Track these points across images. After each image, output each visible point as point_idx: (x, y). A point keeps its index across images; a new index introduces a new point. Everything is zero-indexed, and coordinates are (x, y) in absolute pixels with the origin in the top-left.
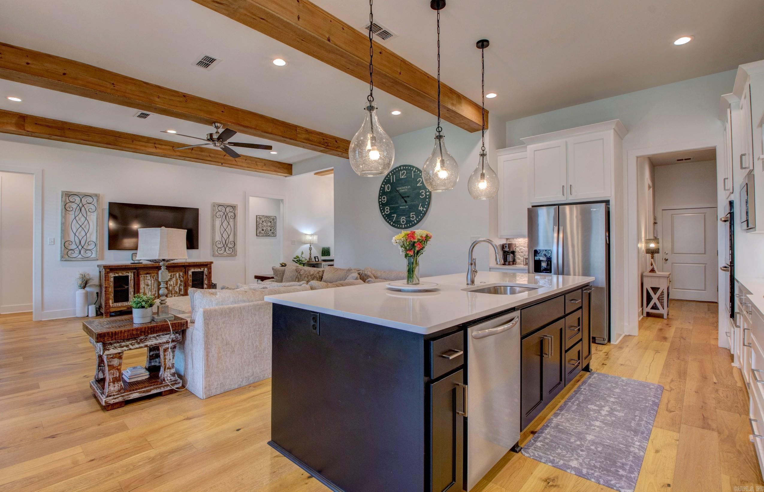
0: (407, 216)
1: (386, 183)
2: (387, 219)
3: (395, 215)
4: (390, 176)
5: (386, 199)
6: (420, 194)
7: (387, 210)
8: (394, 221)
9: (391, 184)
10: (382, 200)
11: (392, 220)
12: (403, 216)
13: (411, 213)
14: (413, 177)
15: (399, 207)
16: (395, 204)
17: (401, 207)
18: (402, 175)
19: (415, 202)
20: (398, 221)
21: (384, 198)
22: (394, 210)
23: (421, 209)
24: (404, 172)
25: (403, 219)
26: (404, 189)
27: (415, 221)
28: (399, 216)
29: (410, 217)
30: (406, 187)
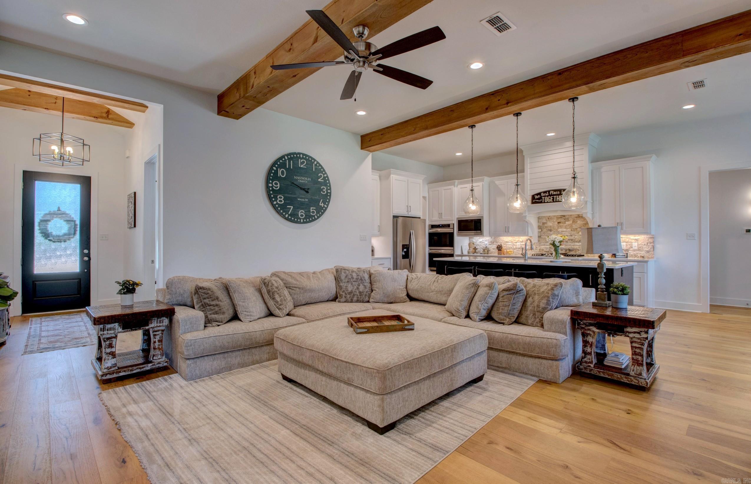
0: (306, 210)
1: (281, 166)
2: (281, 210)
3: (292, 207)
4: (285, 160)
5: (279, 185)
6: (322, 190)
7: (281, 199)
8: (289, 213)
9: (287, 170)
10: (273, 186)
11: (287, 212)
12: (302, 209)
13: (311, 208)
14: (314, 170)
15: (296, 198)
16: (291, 194)
17: (299, 199)
18: (302, 163)
19: (316, 196)
20: (295, 215)
21: (276, 184)
22: (289, 201)
23: (322, 205)
24: (304, 162)
25: (301, 213)
26: (304, 180)
27: (316, 217)
28: (296, 209)
29: (310, 211)
30: (306, 179)
